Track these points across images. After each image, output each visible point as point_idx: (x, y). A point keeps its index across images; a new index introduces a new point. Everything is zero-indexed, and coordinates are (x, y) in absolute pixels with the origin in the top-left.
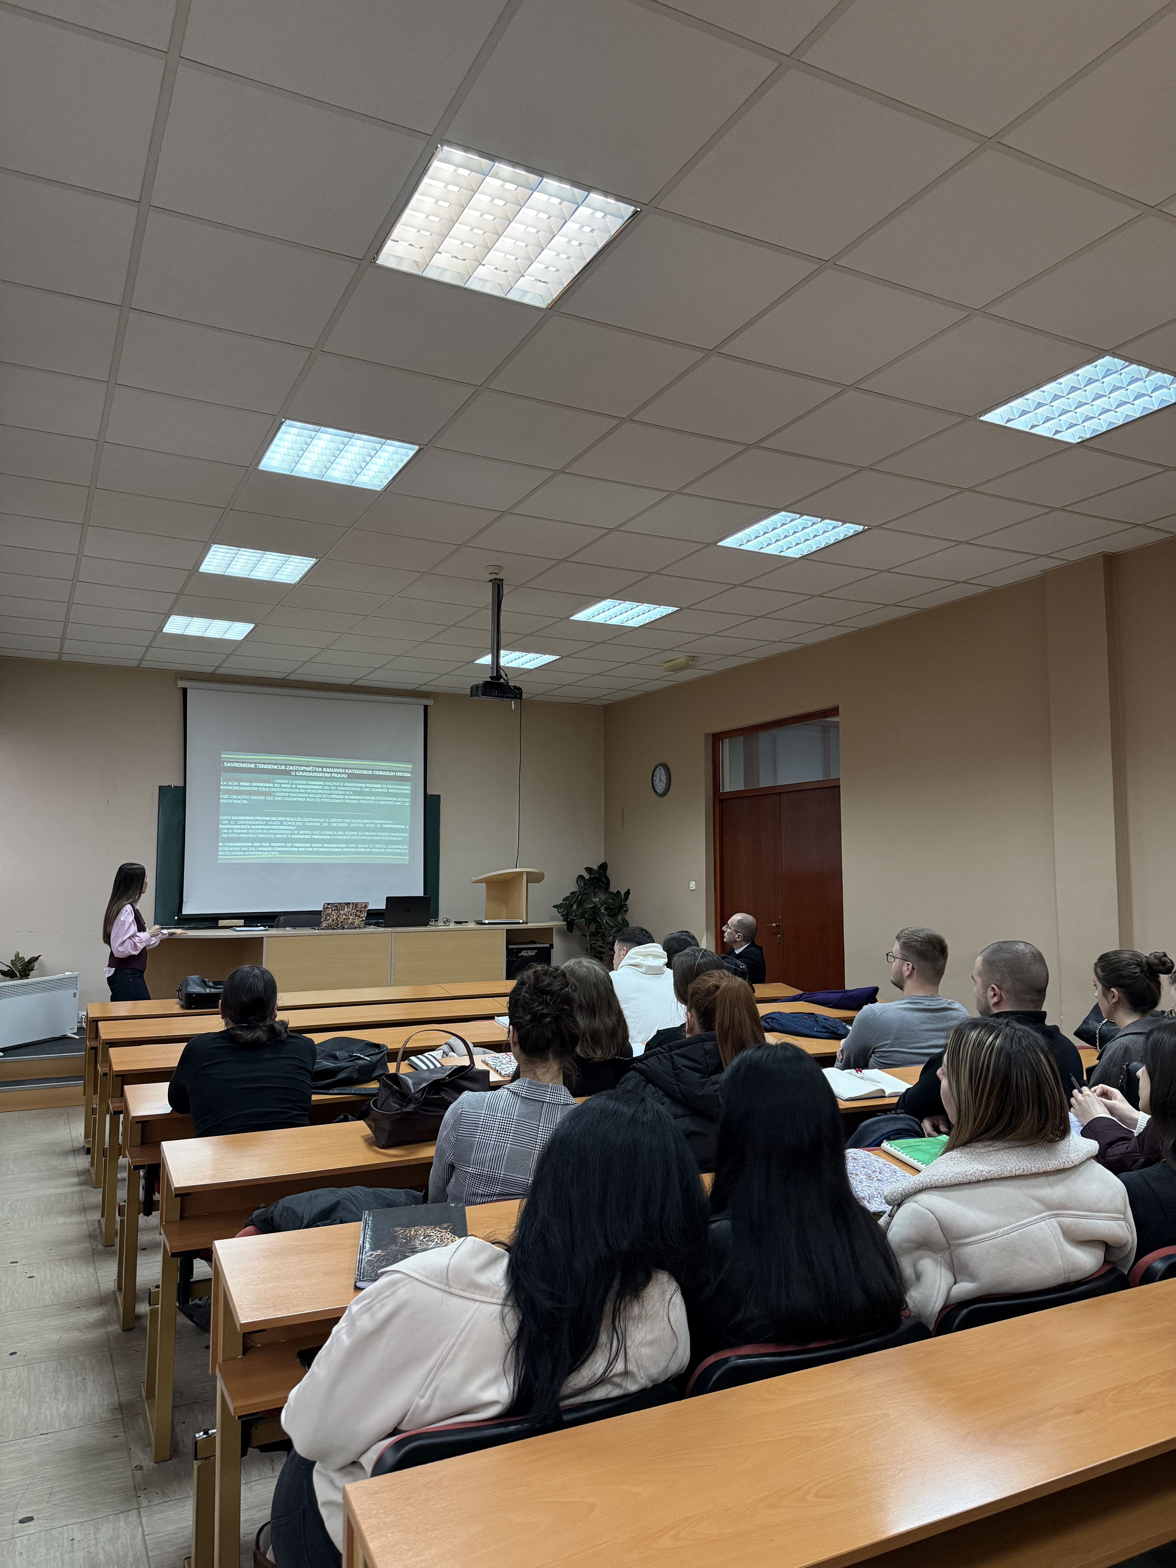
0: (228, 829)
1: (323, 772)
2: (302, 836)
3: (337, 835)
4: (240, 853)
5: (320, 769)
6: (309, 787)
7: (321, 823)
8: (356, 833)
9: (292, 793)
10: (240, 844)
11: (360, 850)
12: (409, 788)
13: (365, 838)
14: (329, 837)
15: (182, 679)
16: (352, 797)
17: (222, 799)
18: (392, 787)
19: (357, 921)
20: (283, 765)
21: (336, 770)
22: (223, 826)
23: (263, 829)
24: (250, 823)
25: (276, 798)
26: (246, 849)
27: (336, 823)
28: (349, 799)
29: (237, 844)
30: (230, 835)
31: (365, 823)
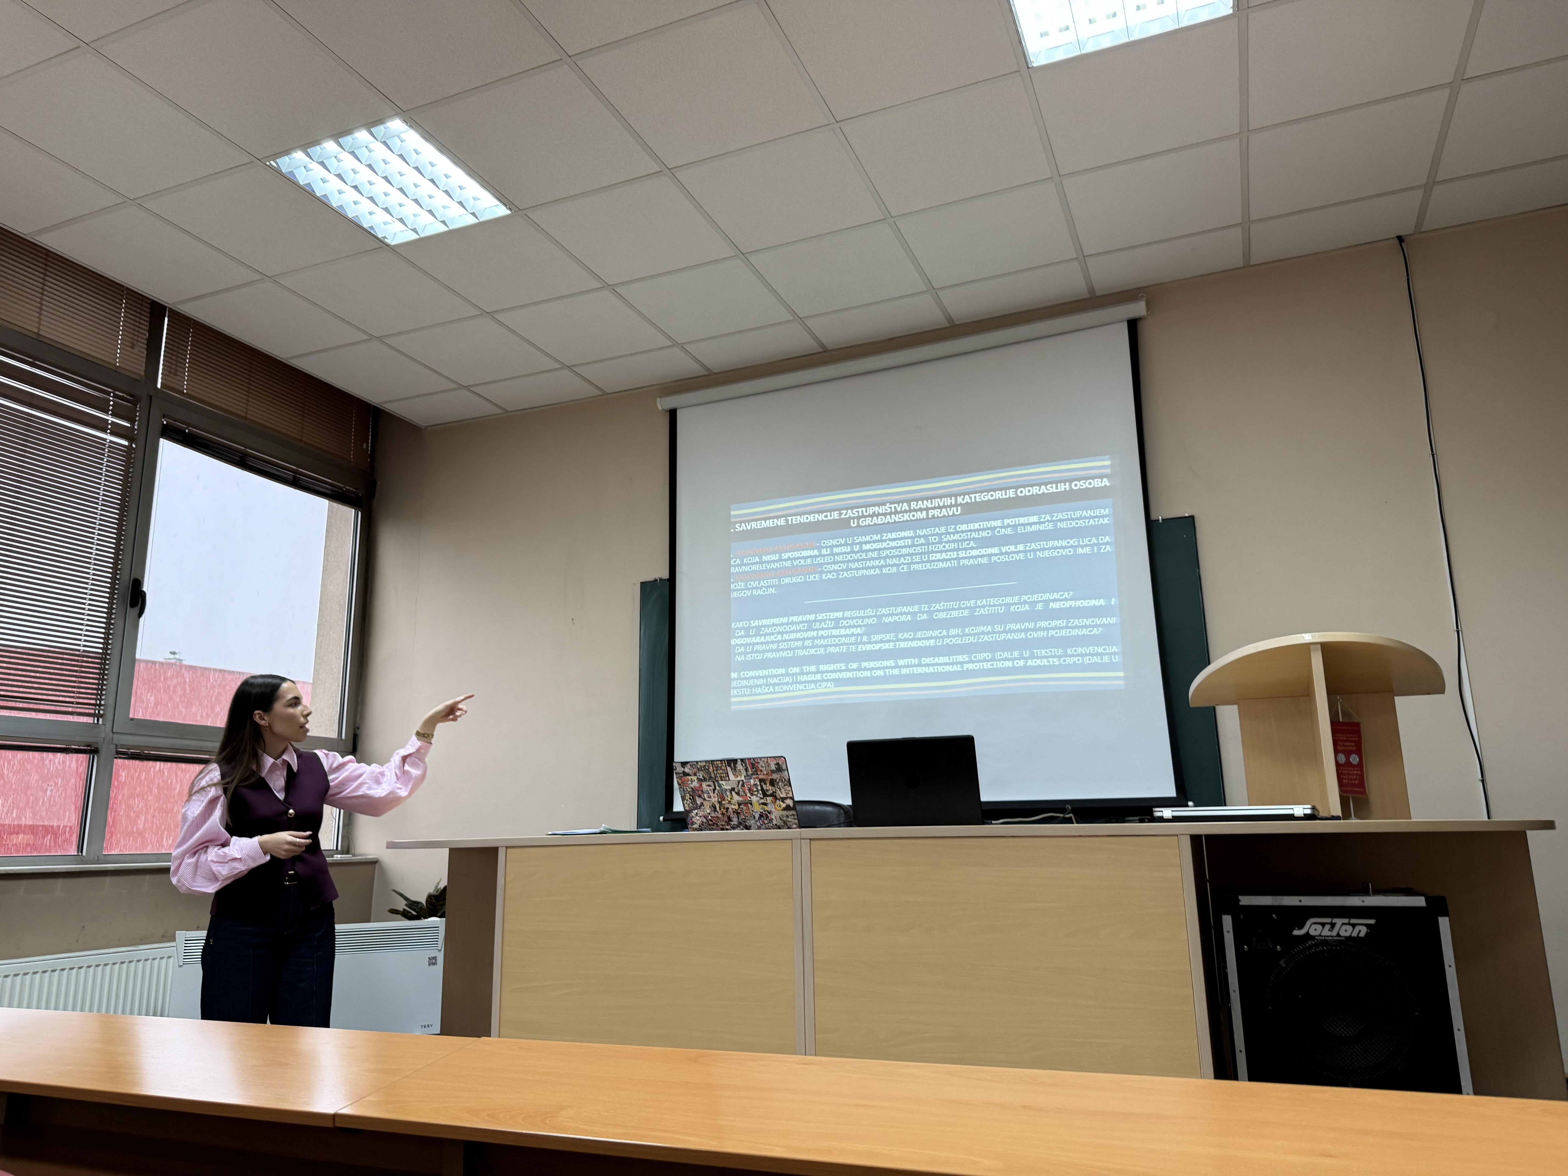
0: (745, 645)
1: (910, 511)
2: (877, 647)
3: (948, 637)
4: (766, 690)
5: (905, 506)
6: (885, 545)
7: (914, 614)
8: (989, 628)
9: (854, 561)
10: (766, 672)
11: (1000, 664)
12: (1107, 512)
13: (1009, 636)
14: (932, 642)
15: (665, 393)
16: (975, 552)
17: (734, 590)
18: (1068, 518)
20: (834, 510)
21: (936, 502)
22: (738, 641)
23: (804, 639)
24: (782, 629)
25: (824, 576)
26: (776, 680)
27: (943, 610)
28: (969, 558)
29: (761, 673)
30: (749, 657)
31: (1009, 605)
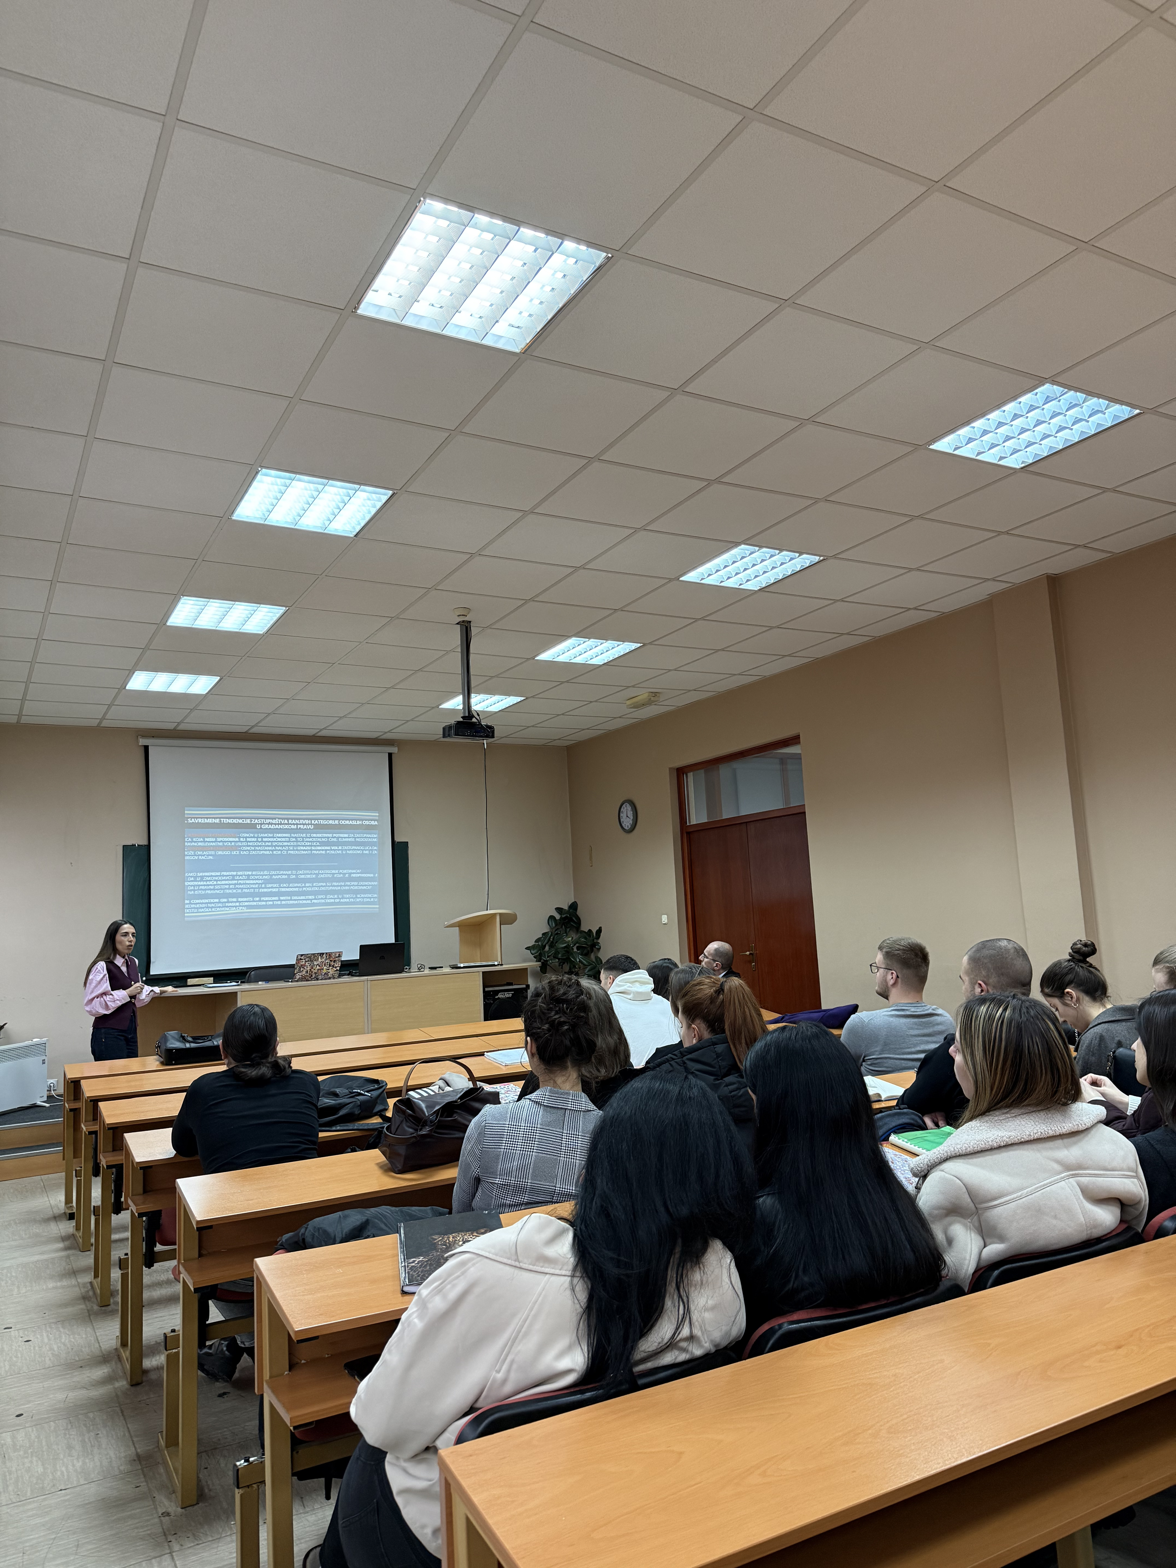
0: (194, 886)
1: (288, 824)
2: (270, 890)
3: (305, 887)
4: (207, 910)
5: (286, 821)
6: (275, 840)
7: (289, 875)
8: (325, 884)
9: (258, 846)
10: (207, 901)
11: (329, 901)
12: (376, 836)
13: (333, 888)
14: (297, 889)
15: (143, 736)
16: (319, 848)
17: (187, 855)
18: (360, 837)
19: (331, 972)
20: (248, 818)
21: (301, 821)
22: (189, 883)
23: (230, 885)
24: (217, 878)
25: (242, 852)
26: (213, 905)
27: (303, 874)
28: (316, 850)
29: (204, 901)
30: (196, 892)
31: (334, 874)
